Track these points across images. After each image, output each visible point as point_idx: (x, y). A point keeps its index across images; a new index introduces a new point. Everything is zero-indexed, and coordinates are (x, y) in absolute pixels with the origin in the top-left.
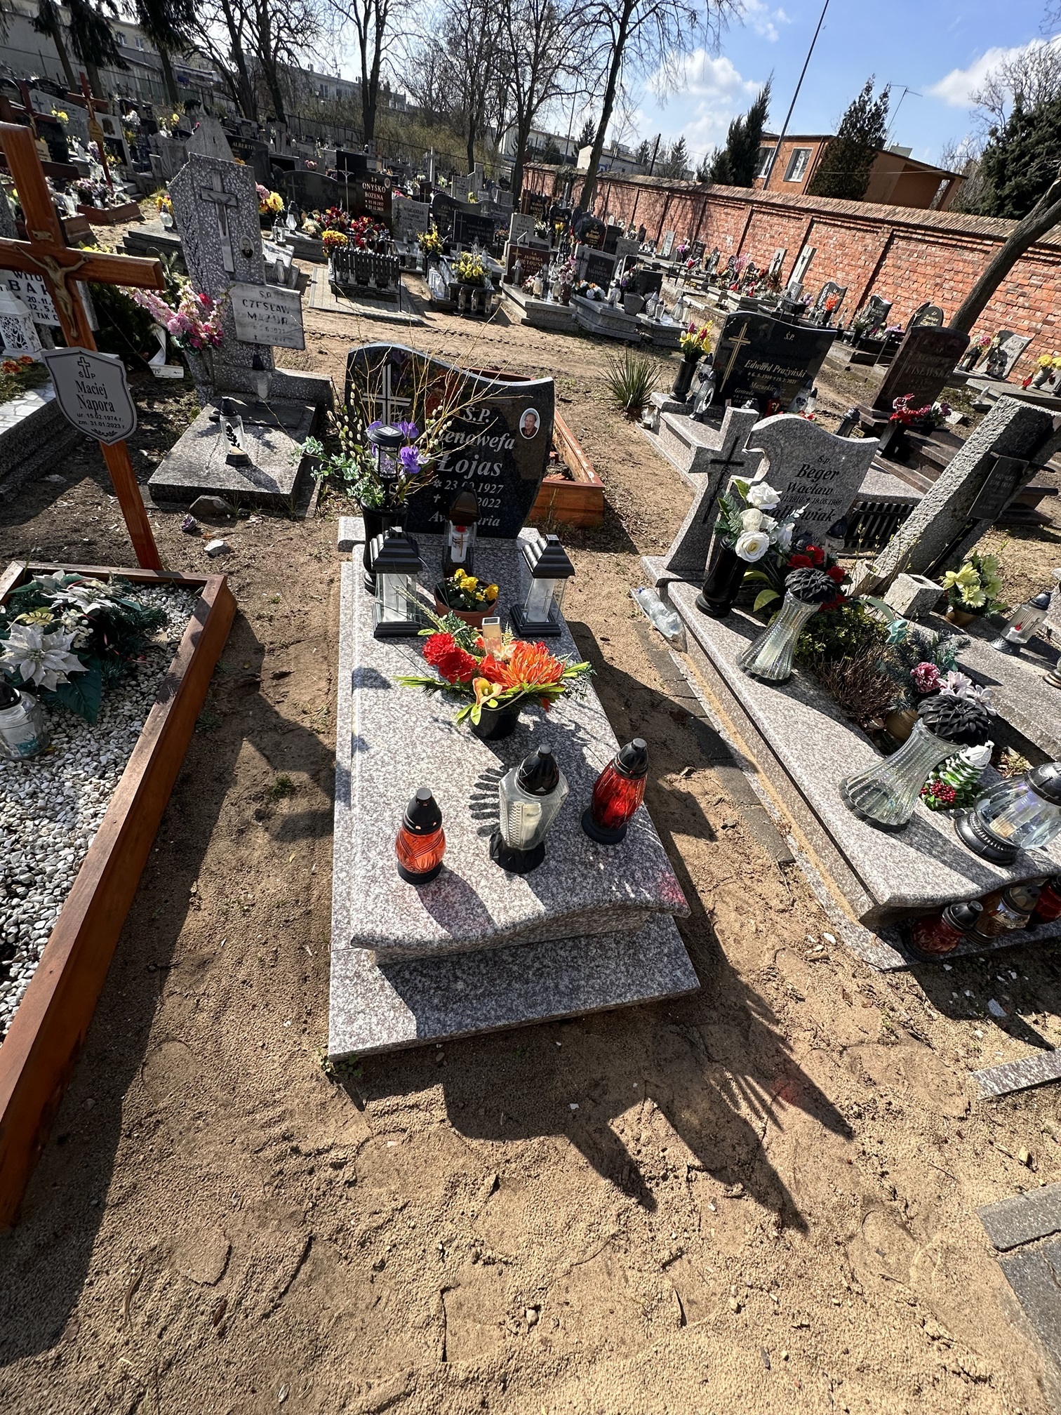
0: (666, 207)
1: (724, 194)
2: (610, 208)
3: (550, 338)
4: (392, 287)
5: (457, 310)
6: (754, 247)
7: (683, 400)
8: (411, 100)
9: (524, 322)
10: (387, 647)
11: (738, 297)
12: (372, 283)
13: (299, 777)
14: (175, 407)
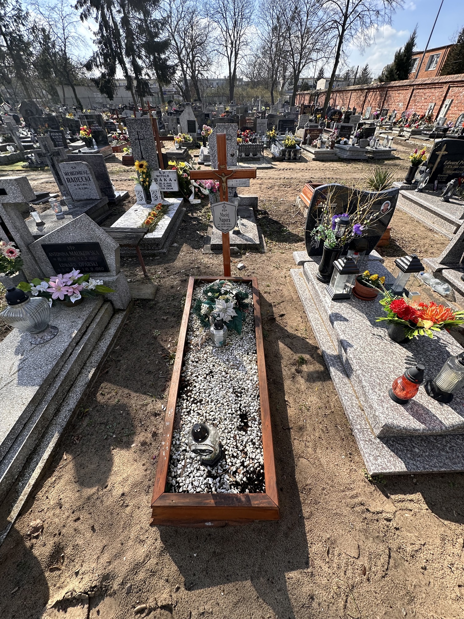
0: (366, 97)
1: (397, 85)
2: (337, 103)
3: (327, 164)
4: (259, 155)
5: (285, 159)
6: (415, 105)
7: (411, 183)
8: (245, 79)
9: (314, 160)
10: (339, 304)
11: (410, 130)
12: (251, 155)
13: (307, 357)
14: (201, 214)
